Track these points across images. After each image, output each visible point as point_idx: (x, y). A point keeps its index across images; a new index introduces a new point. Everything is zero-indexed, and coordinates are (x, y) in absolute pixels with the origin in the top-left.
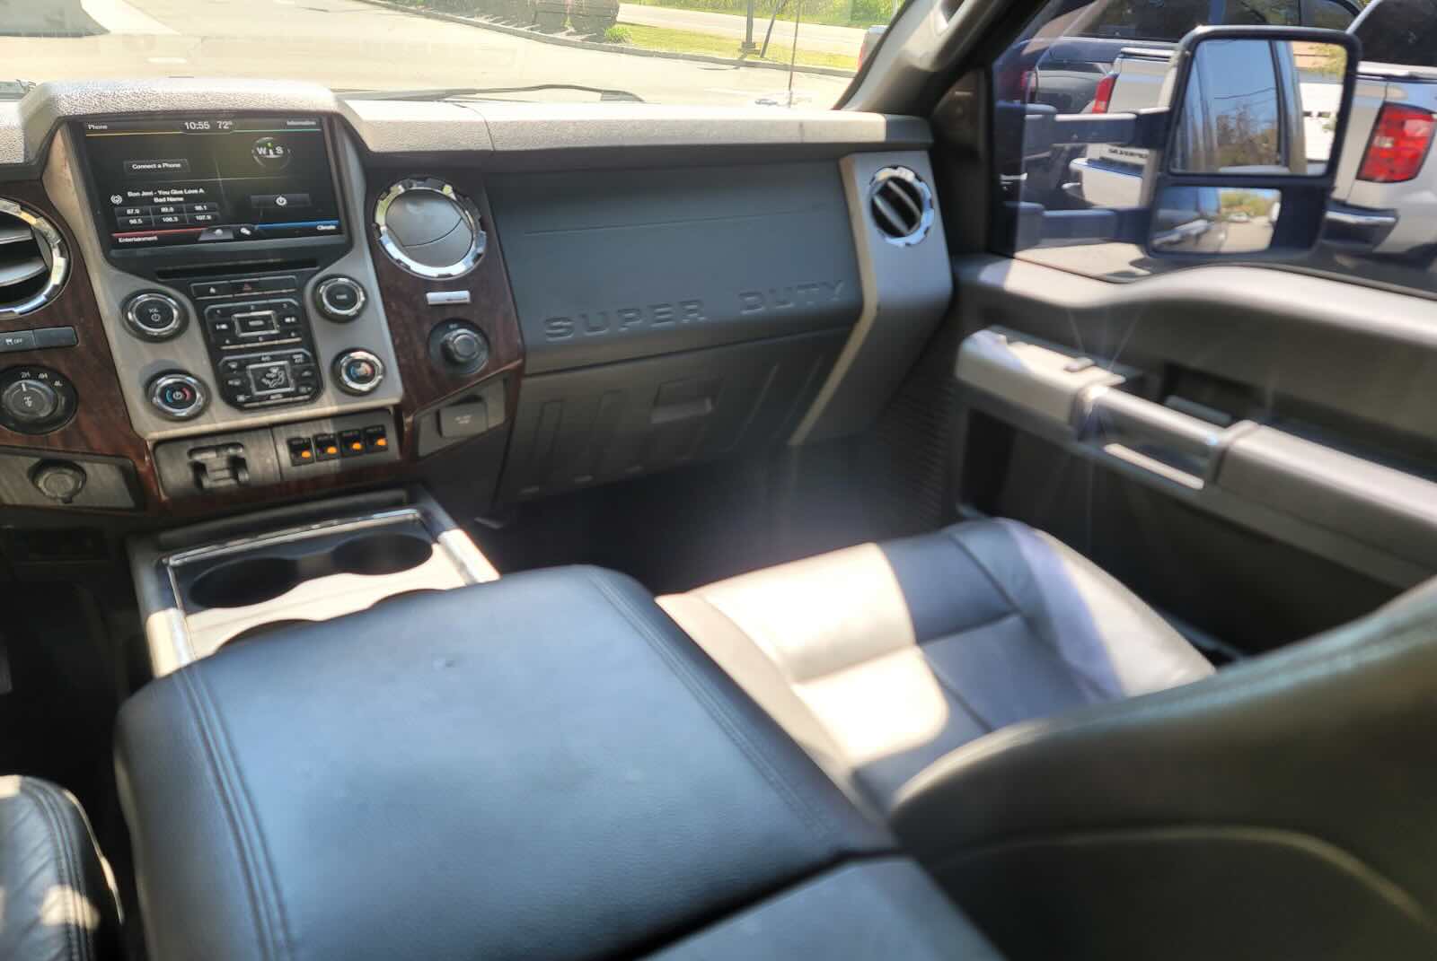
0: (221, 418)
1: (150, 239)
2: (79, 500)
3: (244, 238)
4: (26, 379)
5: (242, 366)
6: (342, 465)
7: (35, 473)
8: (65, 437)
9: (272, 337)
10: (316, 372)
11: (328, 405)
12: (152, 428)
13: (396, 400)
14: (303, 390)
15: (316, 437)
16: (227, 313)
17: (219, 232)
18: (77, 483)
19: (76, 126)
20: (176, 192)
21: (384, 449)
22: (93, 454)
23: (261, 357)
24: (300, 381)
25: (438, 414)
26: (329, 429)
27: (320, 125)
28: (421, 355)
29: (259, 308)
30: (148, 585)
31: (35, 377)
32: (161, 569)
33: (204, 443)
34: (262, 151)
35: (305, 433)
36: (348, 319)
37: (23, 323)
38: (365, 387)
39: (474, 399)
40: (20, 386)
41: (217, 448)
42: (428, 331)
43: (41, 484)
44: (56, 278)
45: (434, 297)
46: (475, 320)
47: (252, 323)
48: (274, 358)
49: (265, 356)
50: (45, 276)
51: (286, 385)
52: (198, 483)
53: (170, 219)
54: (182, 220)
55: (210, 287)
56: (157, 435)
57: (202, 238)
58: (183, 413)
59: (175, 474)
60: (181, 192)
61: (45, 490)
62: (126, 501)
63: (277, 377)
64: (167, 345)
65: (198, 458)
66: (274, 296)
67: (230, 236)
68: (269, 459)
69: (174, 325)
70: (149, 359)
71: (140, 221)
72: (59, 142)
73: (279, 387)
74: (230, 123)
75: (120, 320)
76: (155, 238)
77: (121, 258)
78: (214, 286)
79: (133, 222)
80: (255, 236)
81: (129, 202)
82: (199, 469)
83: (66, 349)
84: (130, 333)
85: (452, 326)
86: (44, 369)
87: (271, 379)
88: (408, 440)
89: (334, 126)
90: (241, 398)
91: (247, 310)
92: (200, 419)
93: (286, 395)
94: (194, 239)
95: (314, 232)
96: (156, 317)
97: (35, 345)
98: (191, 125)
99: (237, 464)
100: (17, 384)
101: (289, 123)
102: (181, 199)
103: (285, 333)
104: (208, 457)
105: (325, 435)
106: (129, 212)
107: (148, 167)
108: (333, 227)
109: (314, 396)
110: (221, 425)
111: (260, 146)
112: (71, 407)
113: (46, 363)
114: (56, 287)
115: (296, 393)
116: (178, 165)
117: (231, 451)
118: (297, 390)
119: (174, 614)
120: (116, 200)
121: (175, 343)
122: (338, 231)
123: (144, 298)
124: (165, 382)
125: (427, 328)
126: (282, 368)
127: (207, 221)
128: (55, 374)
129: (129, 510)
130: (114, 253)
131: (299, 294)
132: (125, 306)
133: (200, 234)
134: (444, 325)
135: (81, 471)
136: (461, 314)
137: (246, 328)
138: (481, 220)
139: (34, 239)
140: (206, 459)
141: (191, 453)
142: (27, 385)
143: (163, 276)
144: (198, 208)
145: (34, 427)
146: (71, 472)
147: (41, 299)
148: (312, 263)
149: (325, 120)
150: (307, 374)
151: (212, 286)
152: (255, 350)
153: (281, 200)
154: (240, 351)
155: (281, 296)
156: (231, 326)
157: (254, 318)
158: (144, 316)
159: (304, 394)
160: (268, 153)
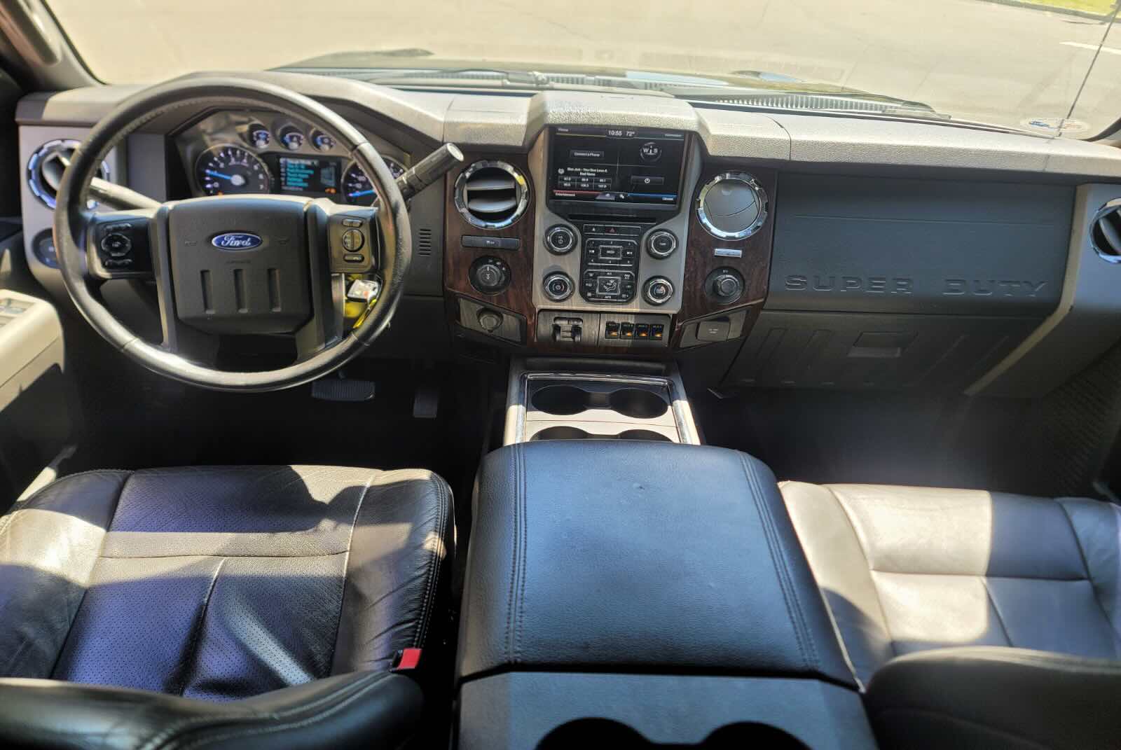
0: (576, 303)
1: (571, 195)
2: (496, 332)
3: (621, 200)
4: (491, 264)
5: (595, 277)
6: (632, 343)
7: (480, 313)
8: (499, 299)
9: (616, 262)
10: (634, 287)
11: (636, 306)
12: (541, 302)
13: (675, 312)
14: (624, 296)
15: (623, 324)
16: (597, 244)
17: (608, 195)
18: (498, 322)
19: (553, 128)
20: (592, 170)
21: (660, 339)
22: (510, 311)
23: (606, 272)
24: (624, 290)
25: (698, 325)
26: (632, 320)
27: (684, 137)
28: (699, 286)
29: (614, 243)
30: (514, 388)
31: (494, 263)
32: (522, 379)
33: (564, 315)
34: (646, 150)
35: (618, 320)
36: (662, 258)
37: (497, 233)
38: (660, 301)
39: (725, 319)
40: (486, 268)
41: (569, 319)
42: (708, 272)
43: (481, 320)
44: (518, 212)
45: (719, 251)
46: (741, 270)
47: (608, 252)
48: (614, 274)
49: (610, 272)
50: (515, 208)
51: (616, 291)
52: (554, 336)
53: (585, 185)
54: (591, 186)
55: (592, 227)
56: (542, 307)
57: (598, 198)
58: (558, 298)
59: (544, 328)
60: (595, 170)
61: (482, 324)
62: (518, 338)
63: (611, 286)
64: (562, 257)
65: (558, 322)
66: (625, 237)
67: (613, 198)
68: (594, 330)
69: (568, 247)
70: (551, 264)
71: (569, 185)
72: (542, 136)
73: (611, 292)
74: (633, 133)
75: (543, 239)
76: (574, 195)
77: (554, 203)
78: (596, 227)
79: (565, 185)
80: (626, 200)
81: (567, 173)
82: (557, 329)
83: (513, 251)
84: (545, 247)
85: (724, 271)
86: (500, 260)
87: (608, 286)
88: (675, 336)
89: (693, 138)
90: (589, 294)
91: (608, 243)
92: (565, 302)
93: (613, 297)
94: (593, 198)
95: (660, 201)
96: (561, 242)
97: (500, 246)
98: (612, 133)
99: (576, 330)
100: (484, 266)
101: (666, 135)
102: (594, 175)
103: (624, 261)
104: (563, 323)
105: (629, 323)
106: (565, 179)
107: (583, 154)
108: (672, 199)
109: (629, 300)
110: (574, 308)
111: (646, 147)
112: (506, 283)
113: (502, 257)
114: (518, 216)
115: (620, 297)
116: (598, 155)
117: (576, 323)
118: (621, 295)
119: (522, 408)
120: (561, 171)
121: (566, 257)
122: (674, 202)
123: (558, 230)
124: (554, 278)
125: (708, 269)
126: (616, 281)
127: (603, 188)
128: (504, 264)
129: (517, 343)
130: (552, 201)
131: (639, 239)
132: (547, 233)
133: (598, 195)
134: (719, 270)
135: (502, 317)
136: (732, 264)
137: (604, 254)
138: (767, 204)
139: (515, 188)
140: (562, 325)
141: (555, 319)
142: (490, 268)
143: (571, 217)
144: (601, 180)
145: (487, 290)
146: (496, 317)
147: (509, 221)
148: (653, 220)
149: (687, 136)
150: (629, 286)
151: (594, 227)
152: (605, 267)
153: (647, 180)
154: (597, 267)
155: (629, 238)
156: (597, 251)
157: (610, 249)
158: (555, 239)
159: (624, 299)
160: (649, 152)
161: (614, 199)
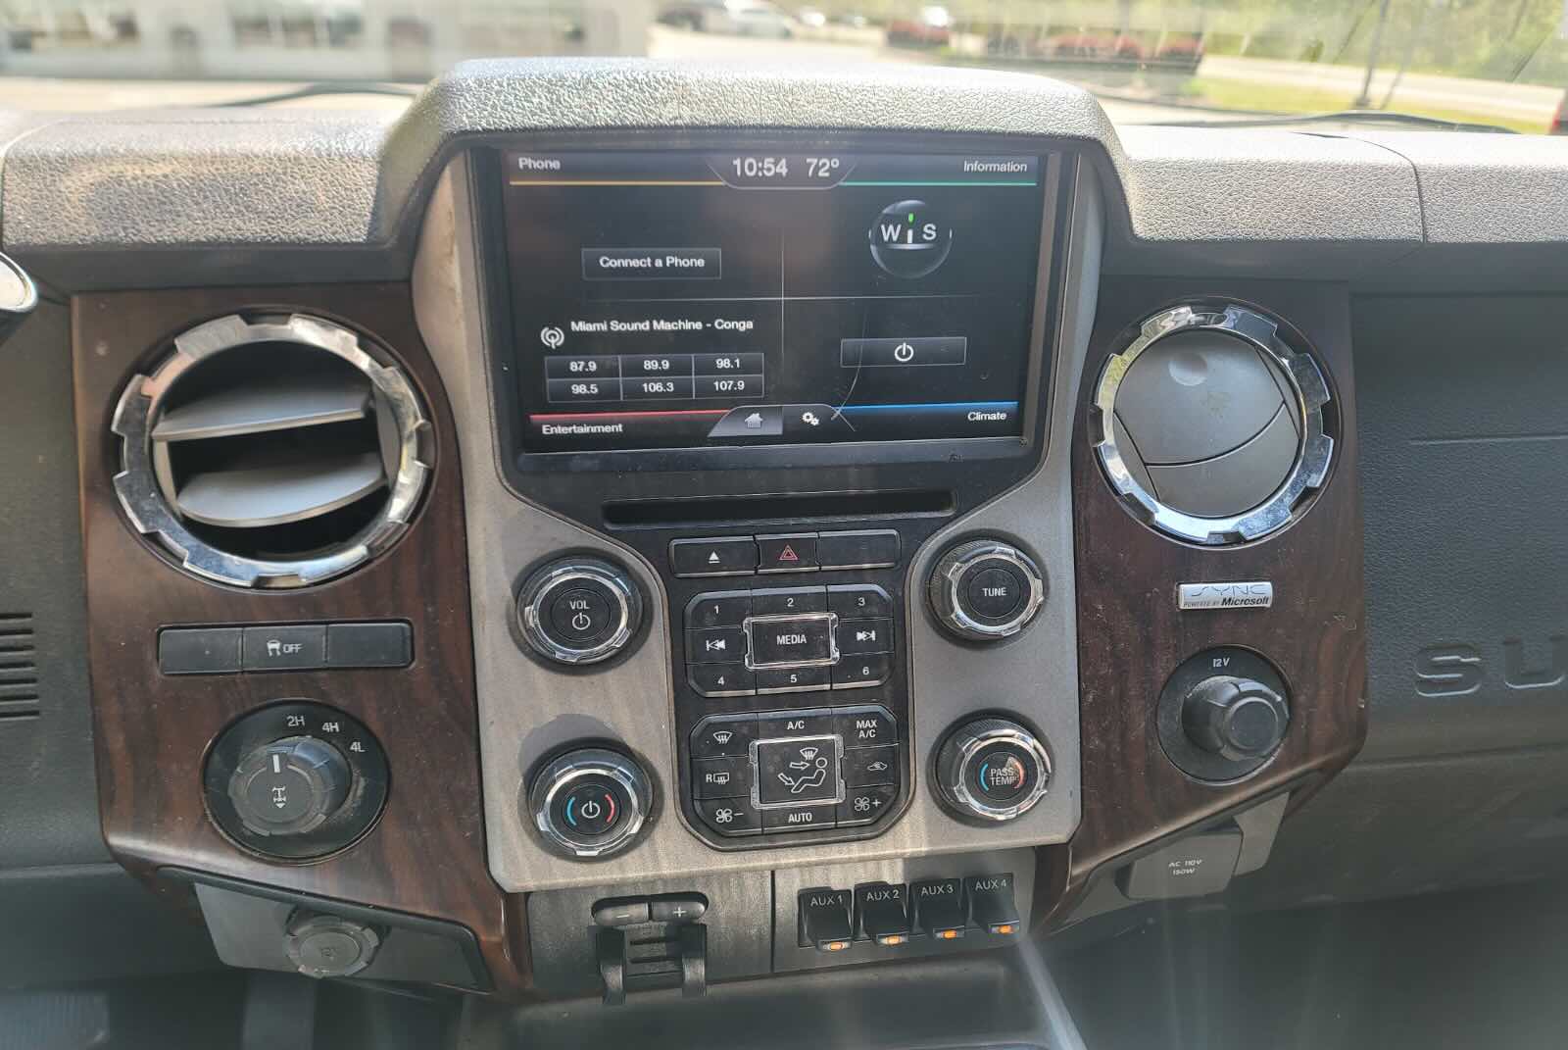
0: (669, 857)
1: (607, 429)
3: (806, 434)
4: (300, 731)
5: (739, 745)
9: (817, 676)
10: (898, 765)
11: (911, 837)
12: (524, 869)
13: (1058, 837)
14: (863, 804)
16: (734, 611)
17: (755, 418)
19: (488, 156)
23: (786, 720)
24: (860, 781)
27: (1041, 174)
28: (1137, 731)
29: (803, 604)
31: (312, 729)
34: (890, 233)
35: (841, 880)
36: (995, 645)
37: (304, 605)
39: (1228, 828)
40: (268, 759)
41: (651, 902)
42: (1163, 676)
44: (398, 507)
45: (1194, 594)
46: (1274, 651)
47: (782, 640)
48: (813, 725)
49: (794, 720)
51: (828, 790)
53: (657, 387)
54: (682, 391)
55: (708, 549)
56: (534, 884)
57: (716, 432)
58: (593, 846)
63: (810, 771)
64: (593, 683)
65: (610, 917)
66: (841, 577)
67: (776, 429)
69: (615, 639)
70: (551, 712)
71: (594, 389)
73: (810, 794)
74: (835, 163)
75: (508, 620)
76: (619, 428)
77: (537, 471)
78: (719, 548)
79: (579, 389)
80: (829, 432)
81: (578, 345)
83: (384, 672)
84: (520, 648)
85: (1217, 663)
86: (336, 711)
87: (795, 774)
89: (1074, 173)
90: (724, 816)
91: (776, 605)
92: (628, 858)
93: (820, 814)
94: (698, 434)
95: (957, 426)
96: (581, 622)
97: (324, 657)
98: (747, 166)
99: (685, 934)
100: (265, 751)
101: (966, 165)
103: (848, 667)
106: (574, 367)
107: (635, 263)
108: (1003, 417)
109: (883, 816)
110: (668, 870)
111: (888, 220)
112: (374, 804)
113: (341, 702)
114: (392, 528)
115: (846, 812)
116: (700, 263)
117: (679, 910)
118: (849, 803)
120: (552, 338)
121: (611, 676)
122: (1013, 426)
123: (560, 576)
124: (569, 772)
125: (1163, 668)
126: (827, 749)
127: (733, 392)
128: (353, 725)
130: (524, 458)
131: (896, 576)
132: (523, 586)
133: (714, 422)
134: (1200, 662)
136: (1244, 636)
137: (766, 650)
138: (1326, 409)
139: (374, 417)
140: (626, 922)
141: (599, 910)
142: (285, 760)
143: (617, 516)
144: (723, 363)
147: (357, 552)
148: (936, 499)
149: (1055, 162)
150: (877, 765)
151: (715, 546)
152: (775, 701)
153: (904, 351)
154: (744, 703)
155: (859, 576)
156: (736, 643)
157: (787, 628)
158: (555, 615)
159: (862, 814)
160: (902, 239)
161: (778, 430)
